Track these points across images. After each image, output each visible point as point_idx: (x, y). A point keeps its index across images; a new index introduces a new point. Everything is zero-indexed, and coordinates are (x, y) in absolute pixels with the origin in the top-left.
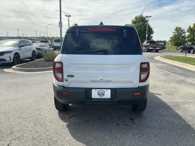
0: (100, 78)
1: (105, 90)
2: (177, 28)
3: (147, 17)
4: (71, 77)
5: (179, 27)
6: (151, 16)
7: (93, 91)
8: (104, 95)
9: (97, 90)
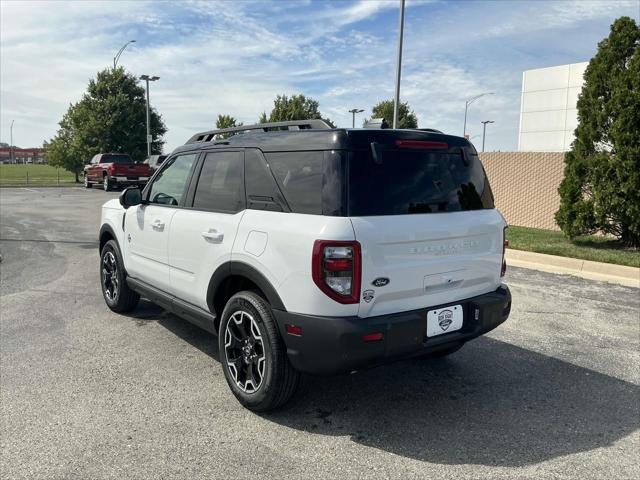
0: (445, 278)
1: (451, 308)
2: (222, 119)
3: (145, 78)
4: (383, 285)
5: (228, 118)
6: (158, 78)
7: (430, 314)
8: (450, 322)
9: (439, 311)
